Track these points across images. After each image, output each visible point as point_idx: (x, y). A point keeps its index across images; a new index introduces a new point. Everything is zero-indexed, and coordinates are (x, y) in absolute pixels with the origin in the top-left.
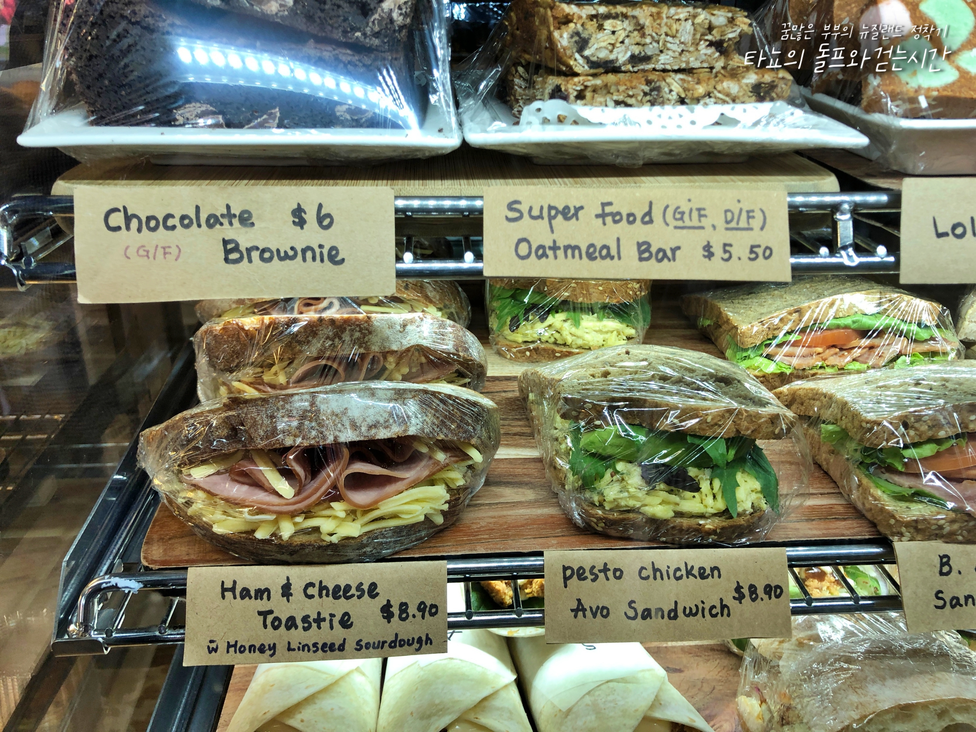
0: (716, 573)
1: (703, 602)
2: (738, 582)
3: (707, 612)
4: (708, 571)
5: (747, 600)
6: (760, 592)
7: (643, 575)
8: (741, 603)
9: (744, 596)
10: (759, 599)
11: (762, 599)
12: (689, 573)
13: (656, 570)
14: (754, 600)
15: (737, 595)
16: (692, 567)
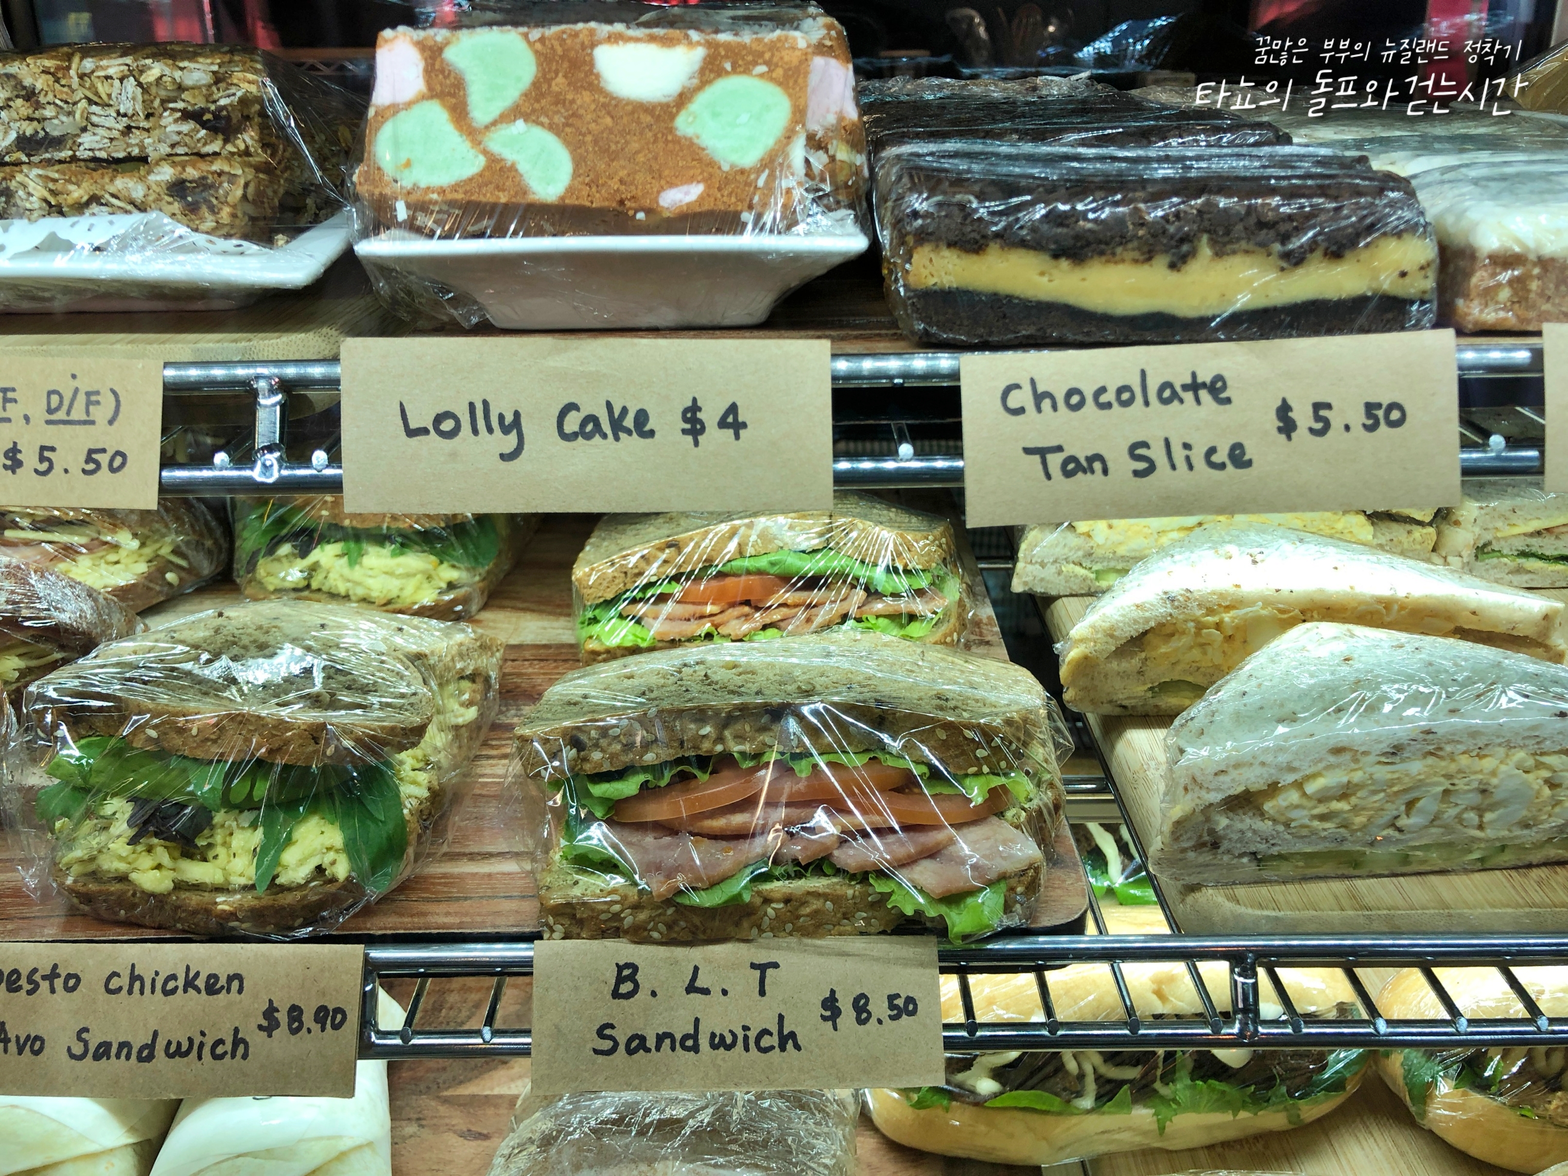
0: (235, 984)
1: (203, 1034)
2: (271, 1001)
3: (206, 1051)
4: (223, 981)
5: (281, 1034)
6: (308, 1018)
7: (111, 986)
8: (270, 1036)
9: (278, 1025)
10: (304, 1030)
11: (309, 1031)
12: (190, 984)
13: (134, 977)
14: (294, 1032)
15: (265, 1023)
16: (197, 974)
